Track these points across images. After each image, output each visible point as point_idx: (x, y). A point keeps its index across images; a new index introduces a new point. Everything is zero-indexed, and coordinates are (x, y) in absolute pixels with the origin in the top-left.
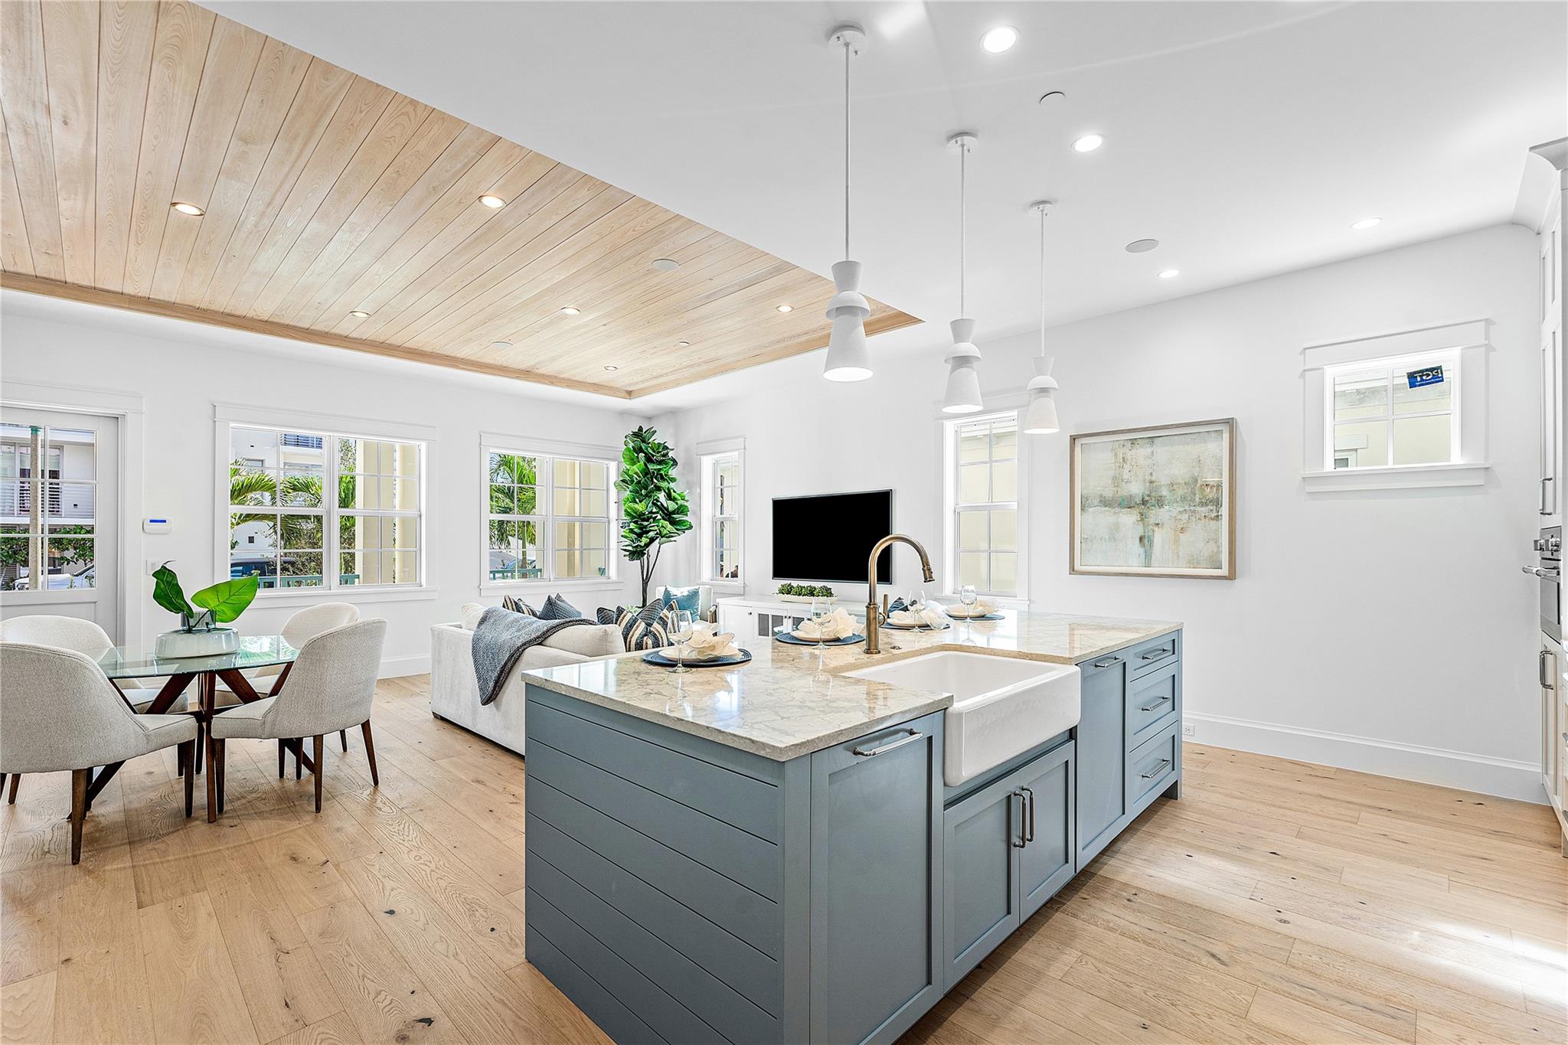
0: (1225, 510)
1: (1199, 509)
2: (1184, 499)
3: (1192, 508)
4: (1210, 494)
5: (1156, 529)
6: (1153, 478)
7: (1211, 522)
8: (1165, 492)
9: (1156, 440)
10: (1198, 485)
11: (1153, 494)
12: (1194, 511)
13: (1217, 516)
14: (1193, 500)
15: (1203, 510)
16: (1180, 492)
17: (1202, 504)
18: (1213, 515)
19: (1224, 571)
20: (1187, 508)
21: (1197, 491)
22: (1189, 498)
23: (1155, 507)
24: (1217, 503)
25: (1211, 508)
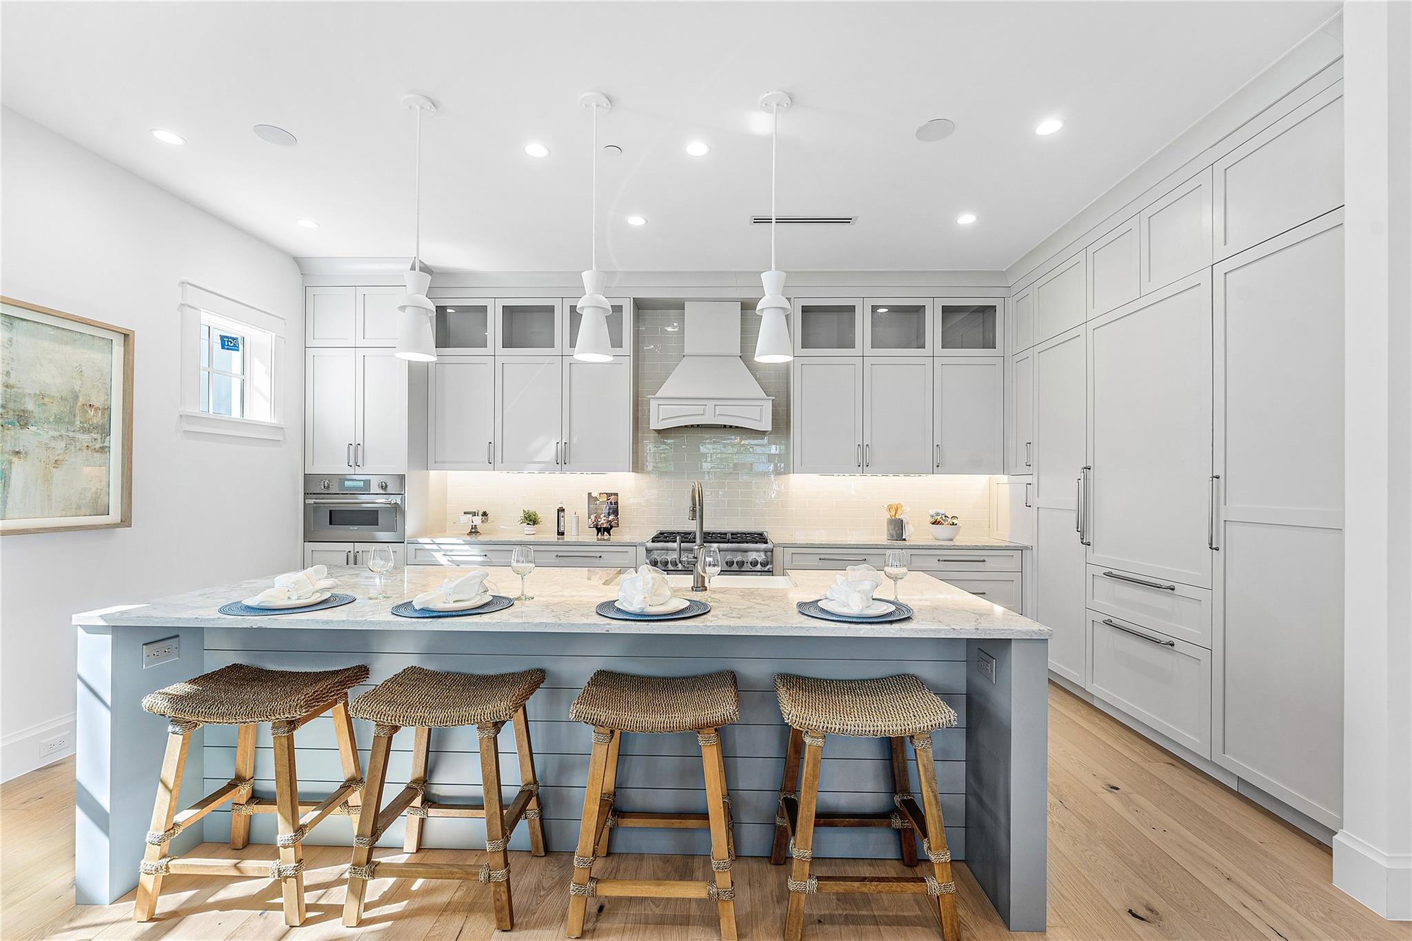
0: (115, 440)
1: (79, 436)
2: (59, 420)
3: (71, 434)
4: (97, 419)
5: (15, 459)
6: (12, 381)
7: (96, 454)
8: (30, 406)
9: (17, 323)
10: (79, 404)
11: (11, 405)
12: (73, 439)
13: (103, 448)
14: (72, 423)
15: (85, 438)
16: (55, 409)
17: (84, 430)
18: (98, 446)
19: (115, 516)
20: (63, 433)
21: (77, 412)
22: (67, 420)
23: (14, 425)
24: (105, 431)
25: (95, 436)
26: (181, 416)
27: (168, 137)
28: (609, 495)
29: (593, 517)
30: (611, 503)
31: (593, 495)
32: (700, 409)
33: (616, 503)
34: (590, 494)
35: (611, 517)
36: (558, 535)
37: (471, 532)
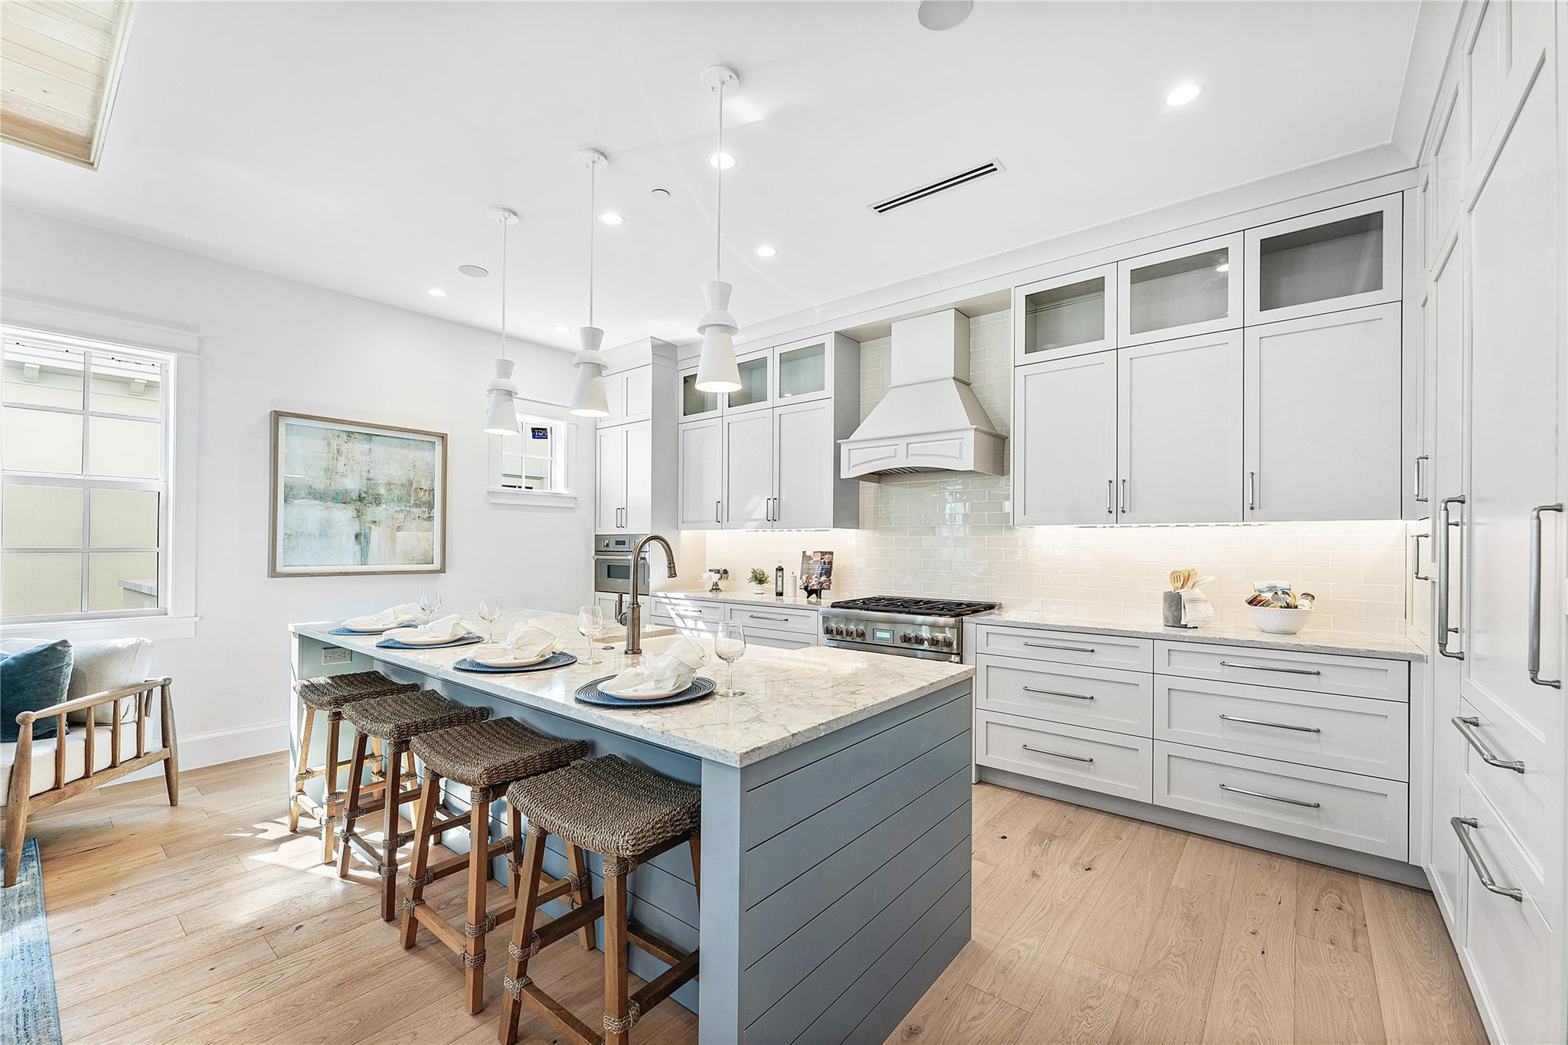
0: (437, 512)
1: (413, 509)
2: (400, 499)
3: (408, 509)
4: (425, 497)
5: (373, 526)
6: (371, 476)
7: (424, 522)
8: (382, 491)
9: (374, 438)
10: (413, 488)
11: (371, 491)
12: (409, 512)
13: (429, 517)
14: (408, 501)
15: (417, 511)
16: (397, 492)
17: (417, 506)
18: (425, 517)
19: (436, 566)
20: (403, 508)
21: (412, 494)
22: (405, 499)
23: (372, 504)
24: (430, 506)
25: (424, 510)
26: (488, 492)
27: (437, 293)
28: (823, 553)
29: (804, 578)
30: (824, 562)
31: (807, 554)
32: (890, 451)
33: (830, 563)
34: (804, 552)
35: (823, 578)
36: (777, 595)
37: (713, 589)
